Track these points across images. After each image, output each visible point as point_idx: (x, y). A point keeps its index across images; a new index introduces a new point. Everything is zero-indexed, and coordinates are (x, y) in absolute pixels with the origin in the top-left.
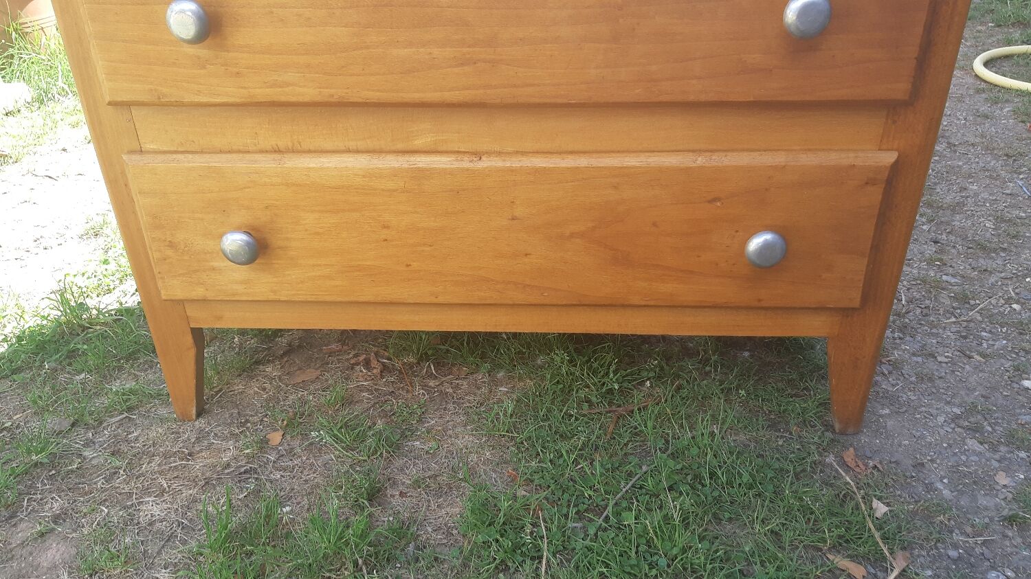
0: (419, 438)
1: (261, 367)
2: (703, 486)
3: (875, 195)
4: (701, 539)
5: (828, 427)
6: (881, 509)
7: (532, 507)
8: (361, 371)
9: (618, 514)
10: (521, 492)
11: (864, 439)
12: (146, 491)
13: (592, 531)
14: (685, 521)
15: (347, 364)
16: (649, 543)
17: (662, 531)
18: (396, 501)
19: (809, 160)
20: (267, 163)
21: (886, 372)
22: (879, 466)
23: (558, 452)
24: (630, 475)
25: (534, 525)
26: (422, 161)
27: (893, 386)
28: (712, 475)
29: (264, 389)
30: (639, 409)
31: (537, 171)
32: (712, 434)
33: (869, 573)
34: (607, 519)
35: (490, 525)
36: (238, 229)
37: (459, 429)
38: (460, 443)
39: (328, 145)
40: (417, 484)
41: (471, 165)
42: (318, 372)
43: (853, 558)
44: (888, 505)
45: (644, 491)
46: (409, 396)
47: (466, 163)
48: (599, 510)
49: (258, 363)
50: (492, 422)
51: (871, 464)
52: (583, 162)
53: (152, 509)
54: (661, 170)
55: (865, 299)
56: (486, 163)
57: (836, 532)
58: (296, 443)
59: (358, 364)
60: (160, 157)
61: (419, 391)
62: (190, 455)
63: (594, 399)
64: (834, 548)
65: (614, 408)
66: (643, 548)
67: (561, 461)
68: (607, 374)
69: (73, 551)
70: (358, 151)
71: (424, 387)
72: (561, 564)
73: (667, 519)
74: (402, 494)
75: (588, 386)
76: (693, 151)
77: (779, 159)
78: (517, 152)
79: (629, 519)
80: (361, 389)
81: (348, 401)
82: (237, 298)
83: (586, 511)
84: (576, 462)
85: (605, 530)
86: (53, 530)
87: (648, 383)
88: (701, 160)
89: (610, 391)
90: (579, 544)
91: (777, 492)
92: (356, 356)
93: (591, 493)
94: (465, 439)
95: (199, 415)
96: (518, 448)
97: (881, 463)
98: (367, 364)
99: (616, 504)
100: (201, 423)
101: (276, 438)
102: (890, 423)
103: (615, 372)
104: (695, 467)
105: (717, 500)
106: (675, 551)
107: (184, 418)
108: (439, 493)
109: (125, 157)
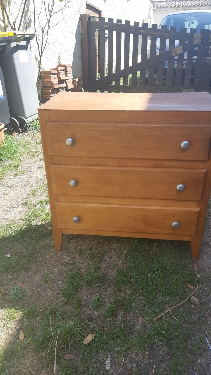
0: (106, 258)
1: (71, 240)
2: (164, 270)
3: (196, 216)
4: (162, 280)
5: (192, 259)
6: (199, 276)
7: (130, 273)
8: (93, 242)
9: (147, 275)
10: (128, 270)
11: (199, 262)
12: (53, 266)
13: (141, 278)
14: (159, 276)
15: (89, 240)
16: (152, 280)
17: (155, 278)
18: (103, 271)
19: (184, 209)
20: (82, 205)
21: (207, 247)
22: (200, 268)
23: (135, 262)
24: (150, 267)
25: (130, 276)
26: (112, 206)
27: (208, 251)
28: (166, 268)
29: (73, 245)
30: (152, 254)
31: (133, 209)
32: (167, 260)
33: (194, 288)
34: (144, 276)
35: (122, 276)
36: (76, 217)
37: (115, 256)
38: (115, 259)
39: (94, 202)
40: (106, 267)
41: (120, 207)
42: (83, 242)
43: (191, 285)
44: (201, 275)
45: (152, 270)
46: (104, 248)
47: (120, 206)
48: (143, 274)
49: (70, 239)
50: (122, 255)
51: (199, 267)
52: (141, 207)
53: (54, 270)
54: (156, 210)
55: (196, 234)
56: (123, 206)
57: (189, 280)
58: (81, 258)
59: (92, 240)
60: (63, 203)
61: (105, 247)
62: (60, 259)
63: (143, 251)
64: (188, 283)
65: (147, 253)
66: (151, 281)
67: (136, 264)
68: (146, 245)
69: (41, 277)
70: (99, 203)
71: (107, 246)
72: (135, 283)
73: (156, 276)
74: (104, 269)
75: (142, 248)
76: (162, 206)
77: (178, 209)
78: (129, 205)
79: (149, 276)
80: (93, 246)
81: (91, 249)
82: (72, 228)
83: (140, 274)
84: (139, 264)
85: (144, 277)
86: (36, 273)
87: (155, 248)
88: (163, 208)
89: (147, 249)
90: (139, 280)
91: (179, 272)
92: (91, 239)
93: (141, 270)
94: (116, 259)
95: (60, 251)
96: (127, 261)
97: (201, 267)
98: (94, 240)
99: (146, 273)
100: (61, 252)
101: (77, 256)
102: (205, 259)
103: (148, 245)
104: (163, 266)
105: (167, 273)
106: (157, 282)
107: (57, 251)
108: (111, 269)
109: (56, 203)
